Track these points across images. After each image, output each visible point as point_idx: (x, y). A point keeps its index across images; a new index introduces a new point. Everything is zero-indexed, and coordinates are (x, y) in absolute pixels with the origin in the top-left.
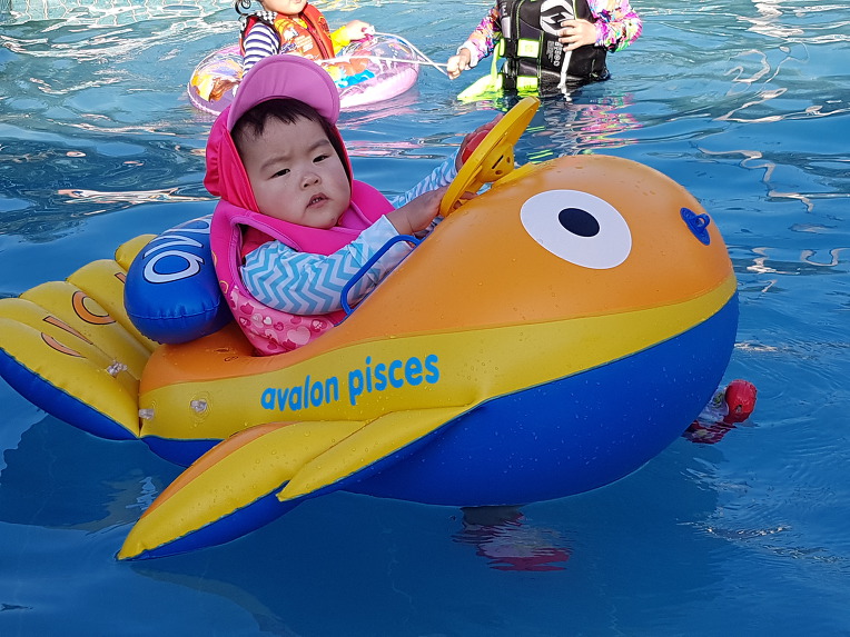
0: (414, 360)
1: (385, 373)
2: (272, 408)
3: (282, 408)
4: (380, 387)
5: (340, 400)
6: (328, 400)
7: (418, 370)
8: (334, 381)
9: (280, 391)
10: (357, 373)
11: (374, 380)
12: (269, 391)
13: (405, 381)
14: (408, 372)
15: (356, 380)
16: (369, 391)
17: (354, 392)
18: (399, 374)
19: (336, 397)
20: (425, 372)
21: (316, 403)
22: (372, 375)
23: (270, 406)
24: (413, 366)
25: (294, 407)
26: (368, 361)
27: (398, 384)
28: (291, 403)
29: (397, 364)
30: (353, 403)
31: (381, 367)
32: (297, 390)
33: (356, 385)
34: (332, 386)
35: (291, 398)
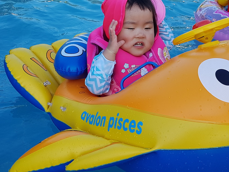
7: (134, 126)
17: (110, 126)
23: (83, 119)
33: (111, 124)
34: (103, 120)
35: (90, 119)
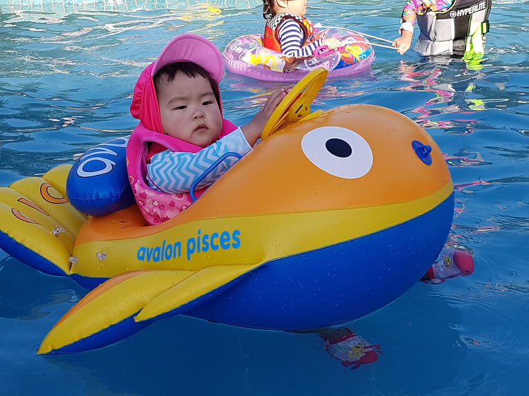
0: (226, 233)
1: (208, 241)
2: (143, 260)
3: (148, 260)
4: (205, 249)
5: (181, 257)
6: (175, 257)
7: (228, 239)
8: (178, 244)
9: (148, 249)
10: (192, 240)
11: (202, 245)
12: (143, 249)
13: (220, 246)
14: (222, 240)
15: (191, 244)
16: (199, 252)
17: (190, 252)
18: (217, 241)
19: (179, 255)
20: (232, 241)
21: (168, 258)
22: (201, 241)
23: (141, 258)
24: (225, 237)
25: (156, 260)
26: (199, 232)
27: (215, 248)
28: (154, 257)
29: (215, 235)
30: (189, 259)
31: (206, 236)
32: (158, 249)
33: (191, 248)
34: (177, 248)
35: (154, 254)
